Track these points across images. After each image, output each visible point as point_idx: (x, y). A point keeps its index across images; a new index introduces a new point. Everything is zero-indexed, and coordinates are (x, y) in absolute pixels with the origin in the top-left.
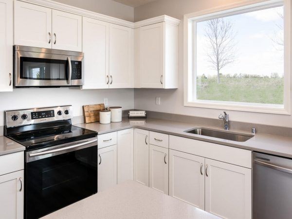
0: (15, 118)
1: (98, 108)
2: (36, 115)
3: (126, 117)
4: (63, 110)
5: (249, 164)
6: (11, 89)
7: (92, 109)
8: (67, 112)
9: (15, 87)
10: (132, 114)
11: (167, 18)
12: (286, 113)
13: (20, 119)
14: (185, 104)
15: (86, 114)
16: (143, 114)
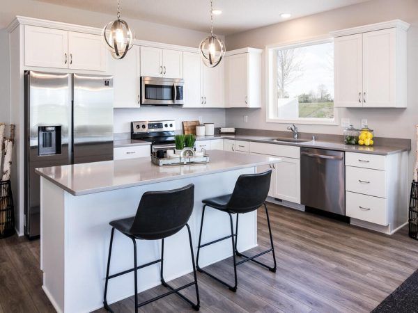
0: (138, 127)
1: (194, 124)
2: (151, 126)
3: (218, 132)
4: (169, 123)
5: (299, 156)
6: (139, 106)
7: (189, 125)
8: (171, 125)
9: (141, 104)
10: (223, 130)
11: (249, 49)
12: (335, 124)
13: (141, 128)
14: (267, 121)
15: (185, 128)
16: (232, 130)
